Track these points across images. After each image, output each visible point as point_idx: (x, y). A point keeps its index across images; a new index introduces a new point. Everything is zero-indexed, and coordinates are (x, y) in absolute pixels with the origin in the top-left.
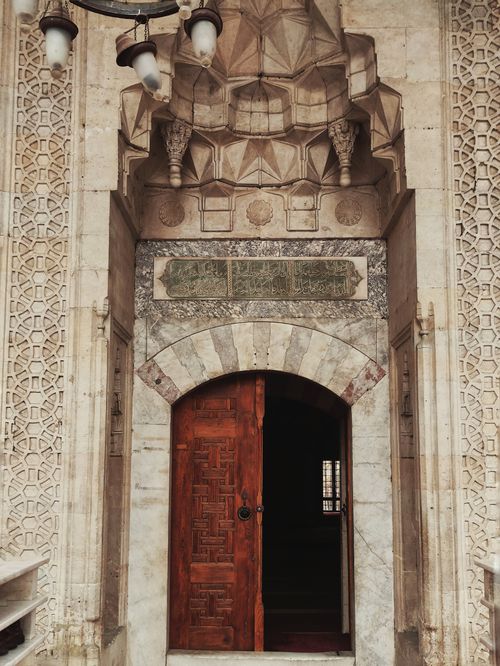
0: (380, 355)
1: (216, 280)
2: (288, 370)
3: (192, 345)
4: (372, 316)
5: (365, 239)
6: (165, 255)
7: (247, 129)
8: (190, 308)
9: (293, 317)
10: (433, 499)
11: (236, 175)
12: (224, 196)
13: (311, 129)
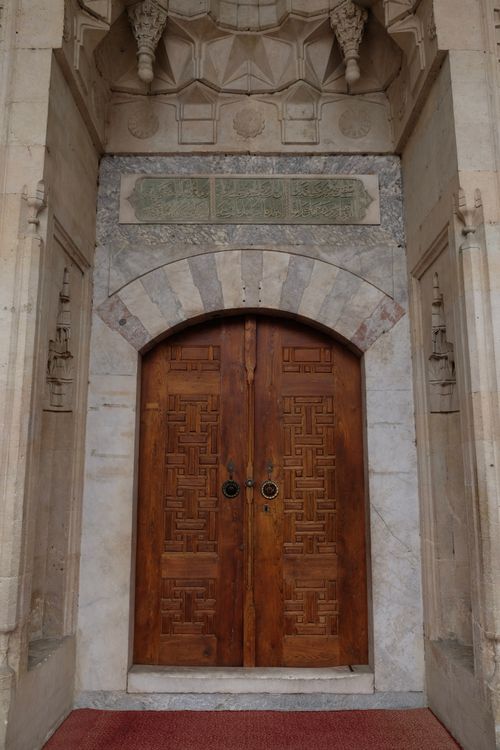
0: (397, 291)
1: (195, 201)
2: (285, 308)
3: (166, 277)
4: (386, 244)
5: (375, 154)
6: (134, 172)
7: (233, 22)
8: (164, 233)
9: (290, 244)
10: (492, 453)
11: (221, 78)
12: (205, 102)
13: (309, 20)
